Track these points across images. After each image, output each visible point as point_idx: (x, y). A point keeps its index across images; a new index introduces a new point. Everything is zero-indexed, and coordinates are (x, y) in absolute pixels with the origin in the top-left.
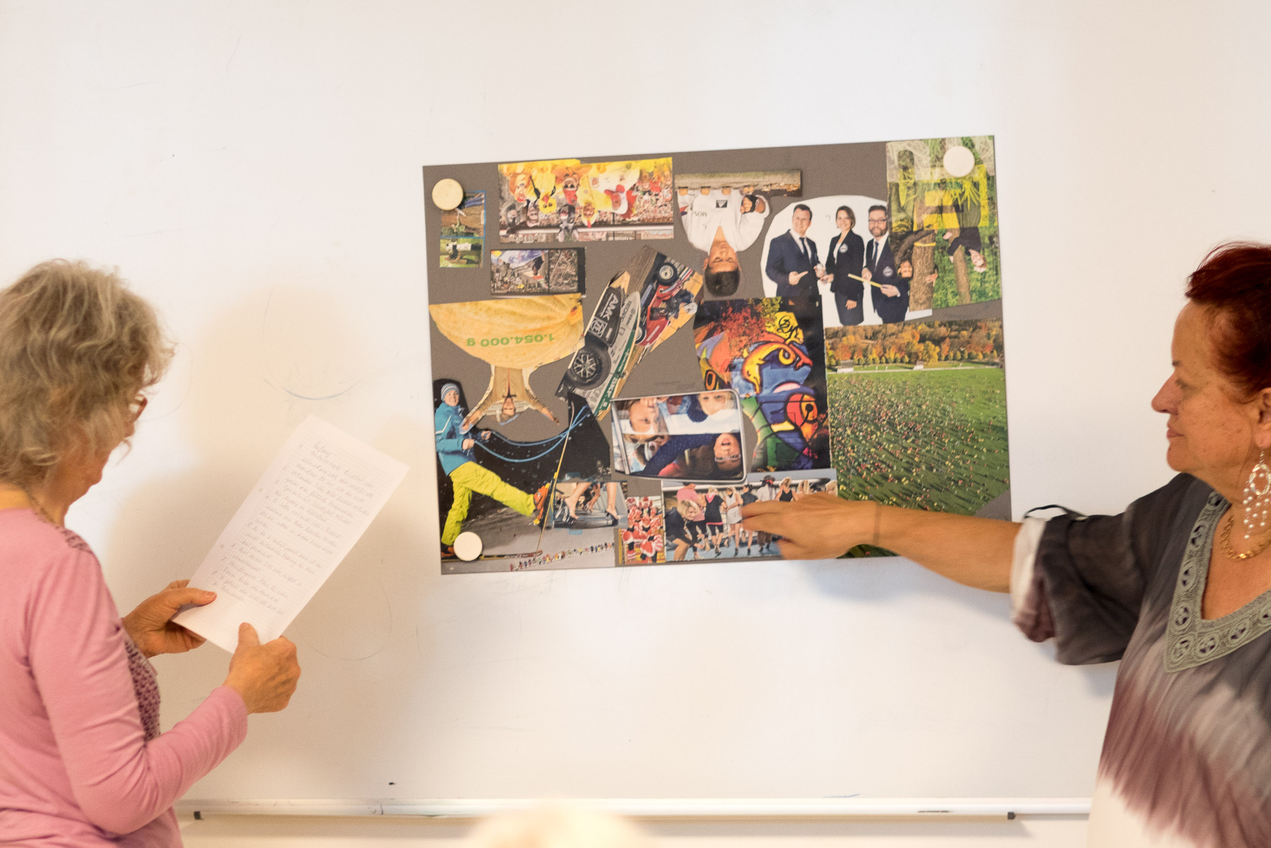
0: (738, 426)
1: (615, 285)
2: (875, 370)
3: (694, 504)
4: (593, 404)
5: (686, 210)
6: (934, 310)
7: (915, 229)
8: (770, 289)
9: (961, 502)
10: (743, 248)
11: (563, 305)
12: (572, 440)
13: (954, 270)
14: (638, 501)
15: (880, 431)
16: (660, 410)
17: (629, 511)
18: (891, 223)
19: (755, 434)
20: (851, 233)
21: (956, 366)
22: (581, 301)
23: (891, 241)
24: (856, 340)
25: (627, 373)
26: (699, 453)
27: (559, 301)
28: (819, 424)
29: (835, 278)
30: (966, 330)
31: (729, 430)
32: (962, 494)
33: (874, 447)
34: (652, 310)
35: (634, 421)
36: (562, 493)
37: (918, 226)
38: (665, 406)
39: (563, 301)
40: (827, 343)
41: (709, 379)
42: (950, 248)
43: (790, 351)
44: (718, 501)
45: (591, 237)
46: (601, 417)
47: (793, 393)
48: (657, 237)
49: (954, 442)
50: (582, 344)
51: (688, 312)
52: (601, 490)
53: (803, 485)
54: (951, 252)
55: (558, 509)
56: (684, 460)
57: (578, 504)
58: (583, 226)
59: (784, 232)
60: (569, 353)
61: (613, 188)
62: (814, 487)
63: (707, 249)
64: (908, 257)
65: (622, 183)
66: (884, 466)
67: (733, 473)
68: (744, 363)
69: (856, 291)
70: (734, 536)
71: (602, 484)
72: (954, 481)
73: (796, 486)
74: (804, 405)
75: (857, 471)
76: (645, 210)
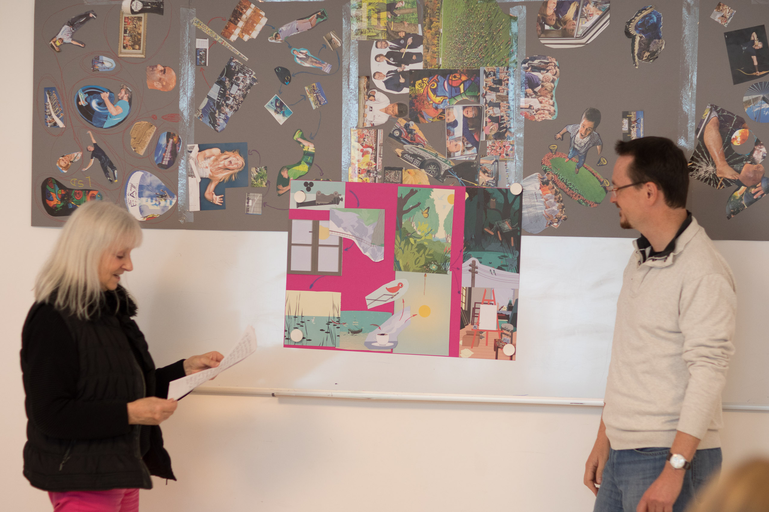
0: (460, 107)
1: (400, 155)
2: (441, 49)
3: (491, 127)
4: (448, 167)
5: (372, 124)
6: (419, 24)
7: (386, 30)
8: (406, 90)
9: (497, 16)
10: (389, 101)
11: (407, 177)
12: (462, 177)
13: (403, 14)
14: (488, 151)
15: (466, 48)
16: (452, 139)
17: (492, 155)
18: (383, 39)
19: (464, 100)
20: (386, 56)
21: (442, 15)
22: (406, 170)
23: (390, 40)
24: (429, 56)
25: (436, 152)
26: (470, 124)
27: (405, 179)
28: (461, 74)
29: (403, 64)
30: (428, 11)
31: (462, 111)
32: (494, 16)
33: (472, 51)
34: (411, 140)
35: (456, 151)
36: (483, 182)
37: (385, 28)
38: (451, 137)
39: (405, 177)
40: (429, 68)
41: (441, 118)
42: (394, 16)
43: (432, 84)
44: (490, 117)
45: (380, 164)
46: (453, 164)
47: (448, 83)
48: (382, 136)
49: (472, 18)
50: (423, 170)
51: (413, 125)
52: (483, 166)
53: (486, 81)
54: (396, 15)
55: (490, 185)
56: (473, 130)
57: (488, 176)
58: (376, 167)
59: (383, 84)
60: (426, 176)
61: (361, 153)
62: (487, 77)
63: (388, 116)
64: (397, 33)
65: (360, 150)
66: (480, 47)
67: (479, 110)
68: (435, 103)
69: (409, 55)
70: (506, 111)
71: (481, 166)
72: (488, 19)
73: (486, 84)
74: (453, 79)
75: (481, 58)
76: (371, 141)
